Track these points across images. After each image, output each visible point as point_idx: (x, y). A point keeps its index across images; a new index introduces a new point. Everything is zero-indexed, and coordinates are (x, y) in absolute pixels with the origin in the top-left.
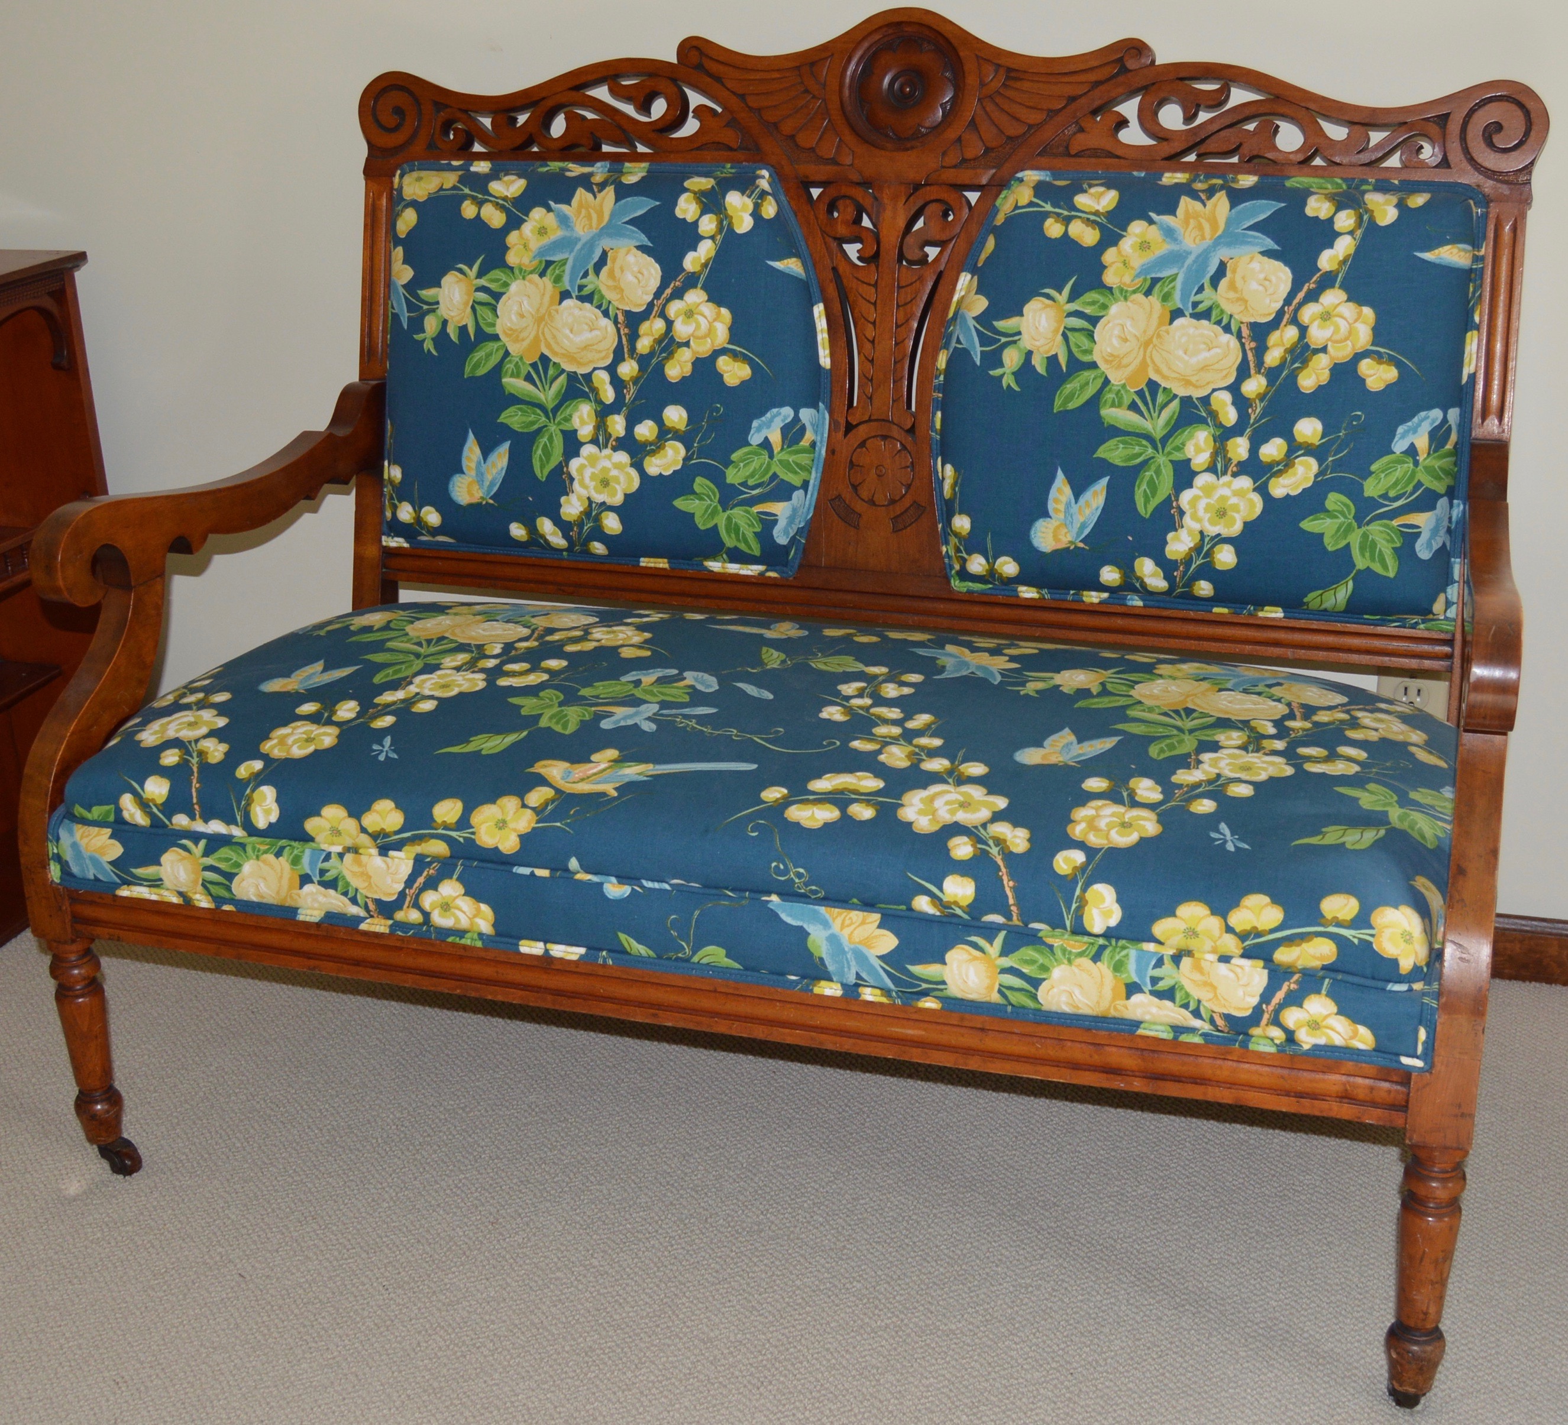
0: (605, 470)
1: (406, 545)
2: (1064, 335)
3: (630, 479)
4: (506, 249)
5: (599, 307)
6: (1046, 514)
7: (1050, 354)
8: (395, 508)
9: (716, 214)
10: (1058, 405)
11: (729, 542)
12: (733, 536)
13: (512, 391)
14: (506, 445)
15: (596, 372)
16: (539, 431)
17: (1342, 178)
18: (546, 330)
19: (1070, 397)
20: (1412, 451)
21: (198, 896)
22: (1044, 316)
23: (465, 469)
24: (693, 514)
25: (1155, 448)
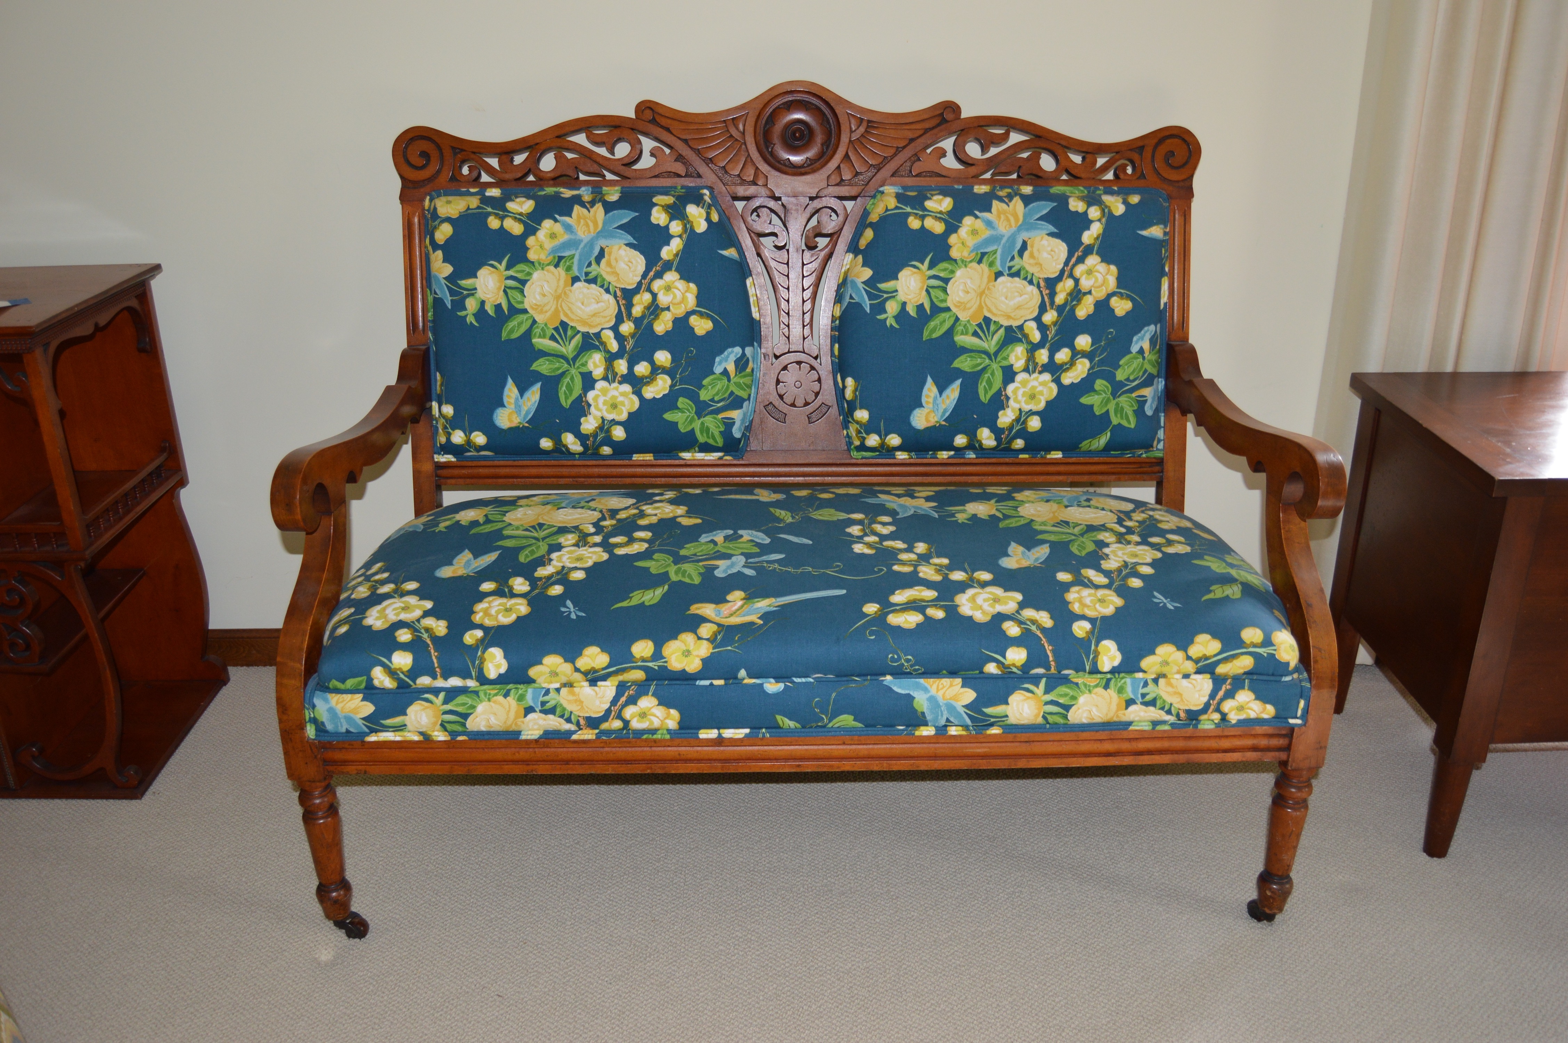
0: (614, 397)
1: (454, 459)
2: (927, 291)
3: (632, 402)
4: (527, 249)
5: (602, 286)
6: (920, 405)
7: (918, 304)
8: (449, 435)
9: (681, 220)
10: (926, 335)
11: (702, 439)
12: (705, 435)
13: (541, 348)
14: (538, 386)
15: (604, 331)
16: (563, 373)
17: (1083, 187)
18: (563, 304)
19: (934, 330)
20: (1141, 351)
21: (436, 733)
22: (912, 279)
23: (506, 404)
24: (677, 423)
25: (990, 359)
